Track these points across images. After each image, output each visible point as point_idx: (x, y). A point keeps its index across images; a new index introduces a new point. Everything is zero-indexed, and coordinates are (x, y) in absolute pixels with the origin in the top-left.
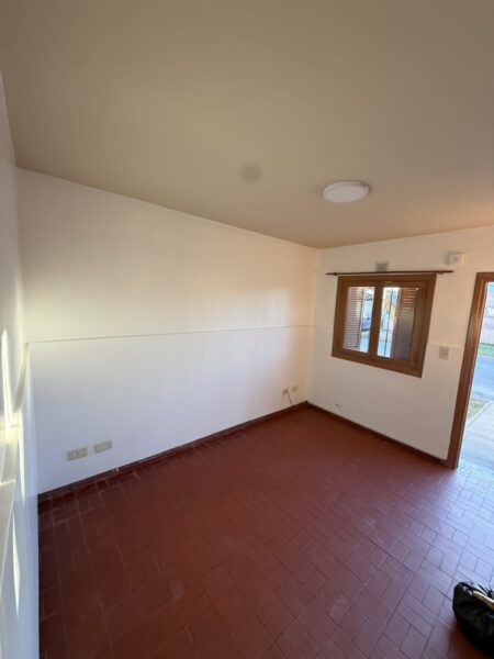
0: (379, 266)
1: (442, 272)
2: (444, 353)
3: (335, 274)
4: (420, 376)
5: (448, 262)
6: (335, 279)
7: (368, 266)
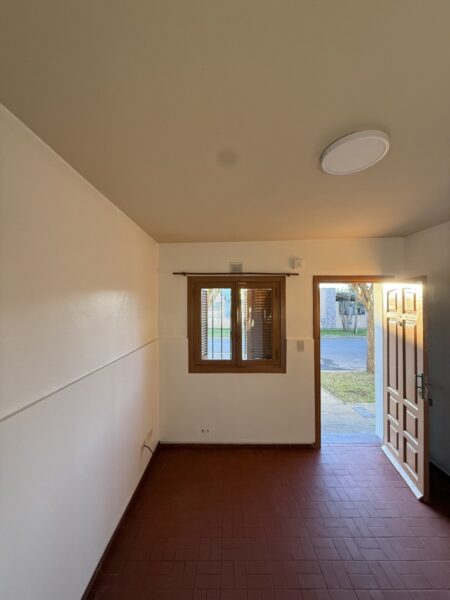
0: (233, 266)
1: (288, 275)
2: (300, 346)
3: (184, 274)
4: (285, 372)
5: (293, 267)
6: (184, 280)
7: (223, 267)
